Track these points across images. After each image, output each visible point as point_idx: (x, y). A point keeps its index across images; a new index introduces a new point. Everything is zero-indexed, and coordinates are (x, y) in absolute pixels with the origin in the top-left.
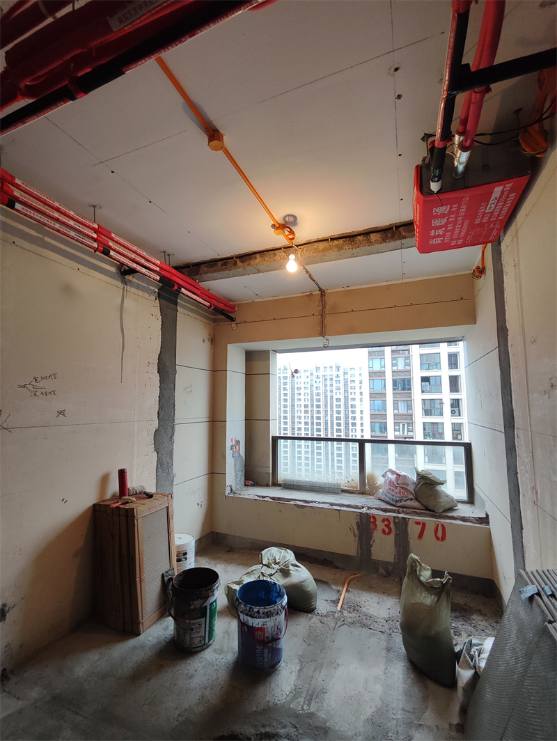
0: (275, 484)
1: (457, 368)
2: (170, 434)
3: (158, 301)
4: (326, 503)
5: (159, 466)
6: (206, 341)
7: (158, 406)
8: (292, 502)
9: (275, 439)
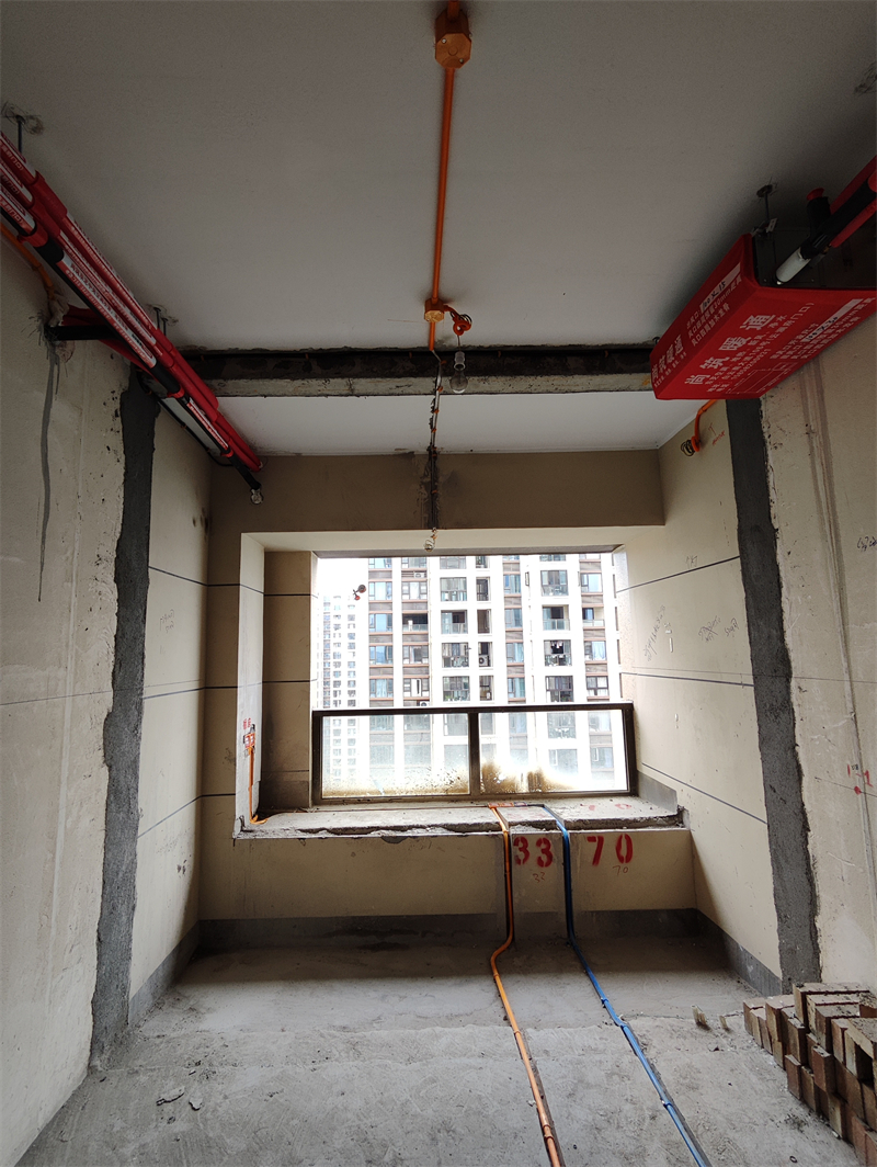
0: (319, 801)
1: (487, 599)
2: (133, 719)
3: (119, 419)
4: (436, 826)
5: (112, 798)
6: (198, 523)
7: (113, 658)
8: (374, 834)
9: (319, 717)
